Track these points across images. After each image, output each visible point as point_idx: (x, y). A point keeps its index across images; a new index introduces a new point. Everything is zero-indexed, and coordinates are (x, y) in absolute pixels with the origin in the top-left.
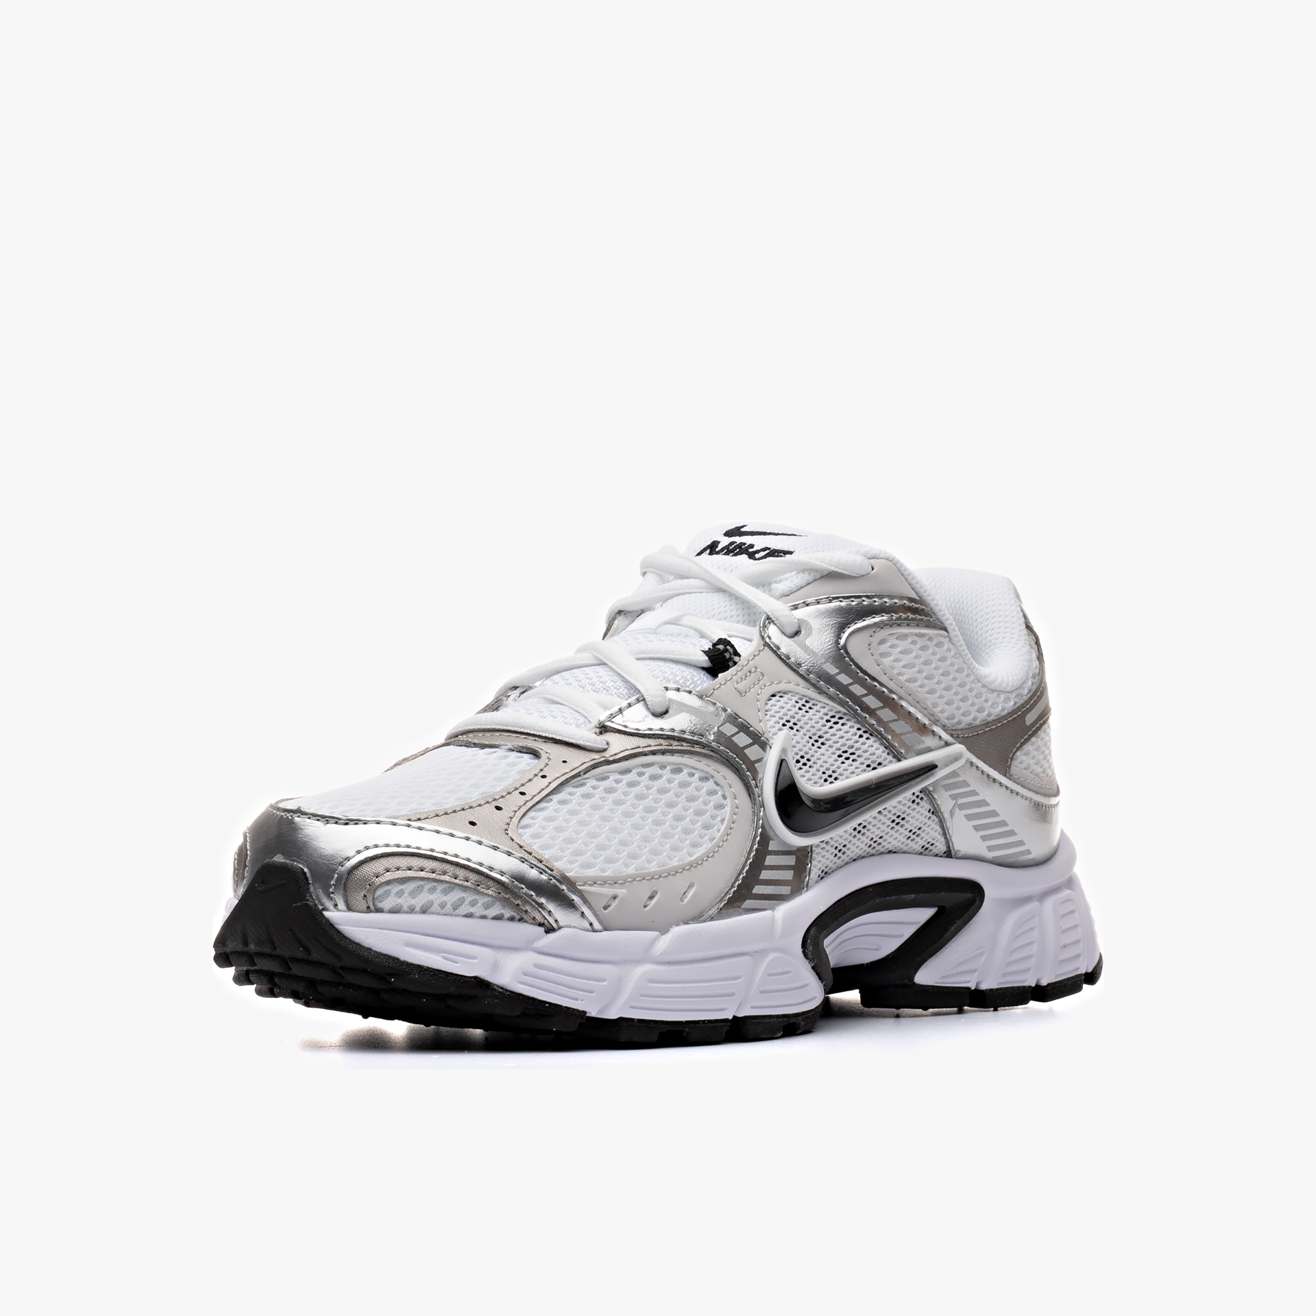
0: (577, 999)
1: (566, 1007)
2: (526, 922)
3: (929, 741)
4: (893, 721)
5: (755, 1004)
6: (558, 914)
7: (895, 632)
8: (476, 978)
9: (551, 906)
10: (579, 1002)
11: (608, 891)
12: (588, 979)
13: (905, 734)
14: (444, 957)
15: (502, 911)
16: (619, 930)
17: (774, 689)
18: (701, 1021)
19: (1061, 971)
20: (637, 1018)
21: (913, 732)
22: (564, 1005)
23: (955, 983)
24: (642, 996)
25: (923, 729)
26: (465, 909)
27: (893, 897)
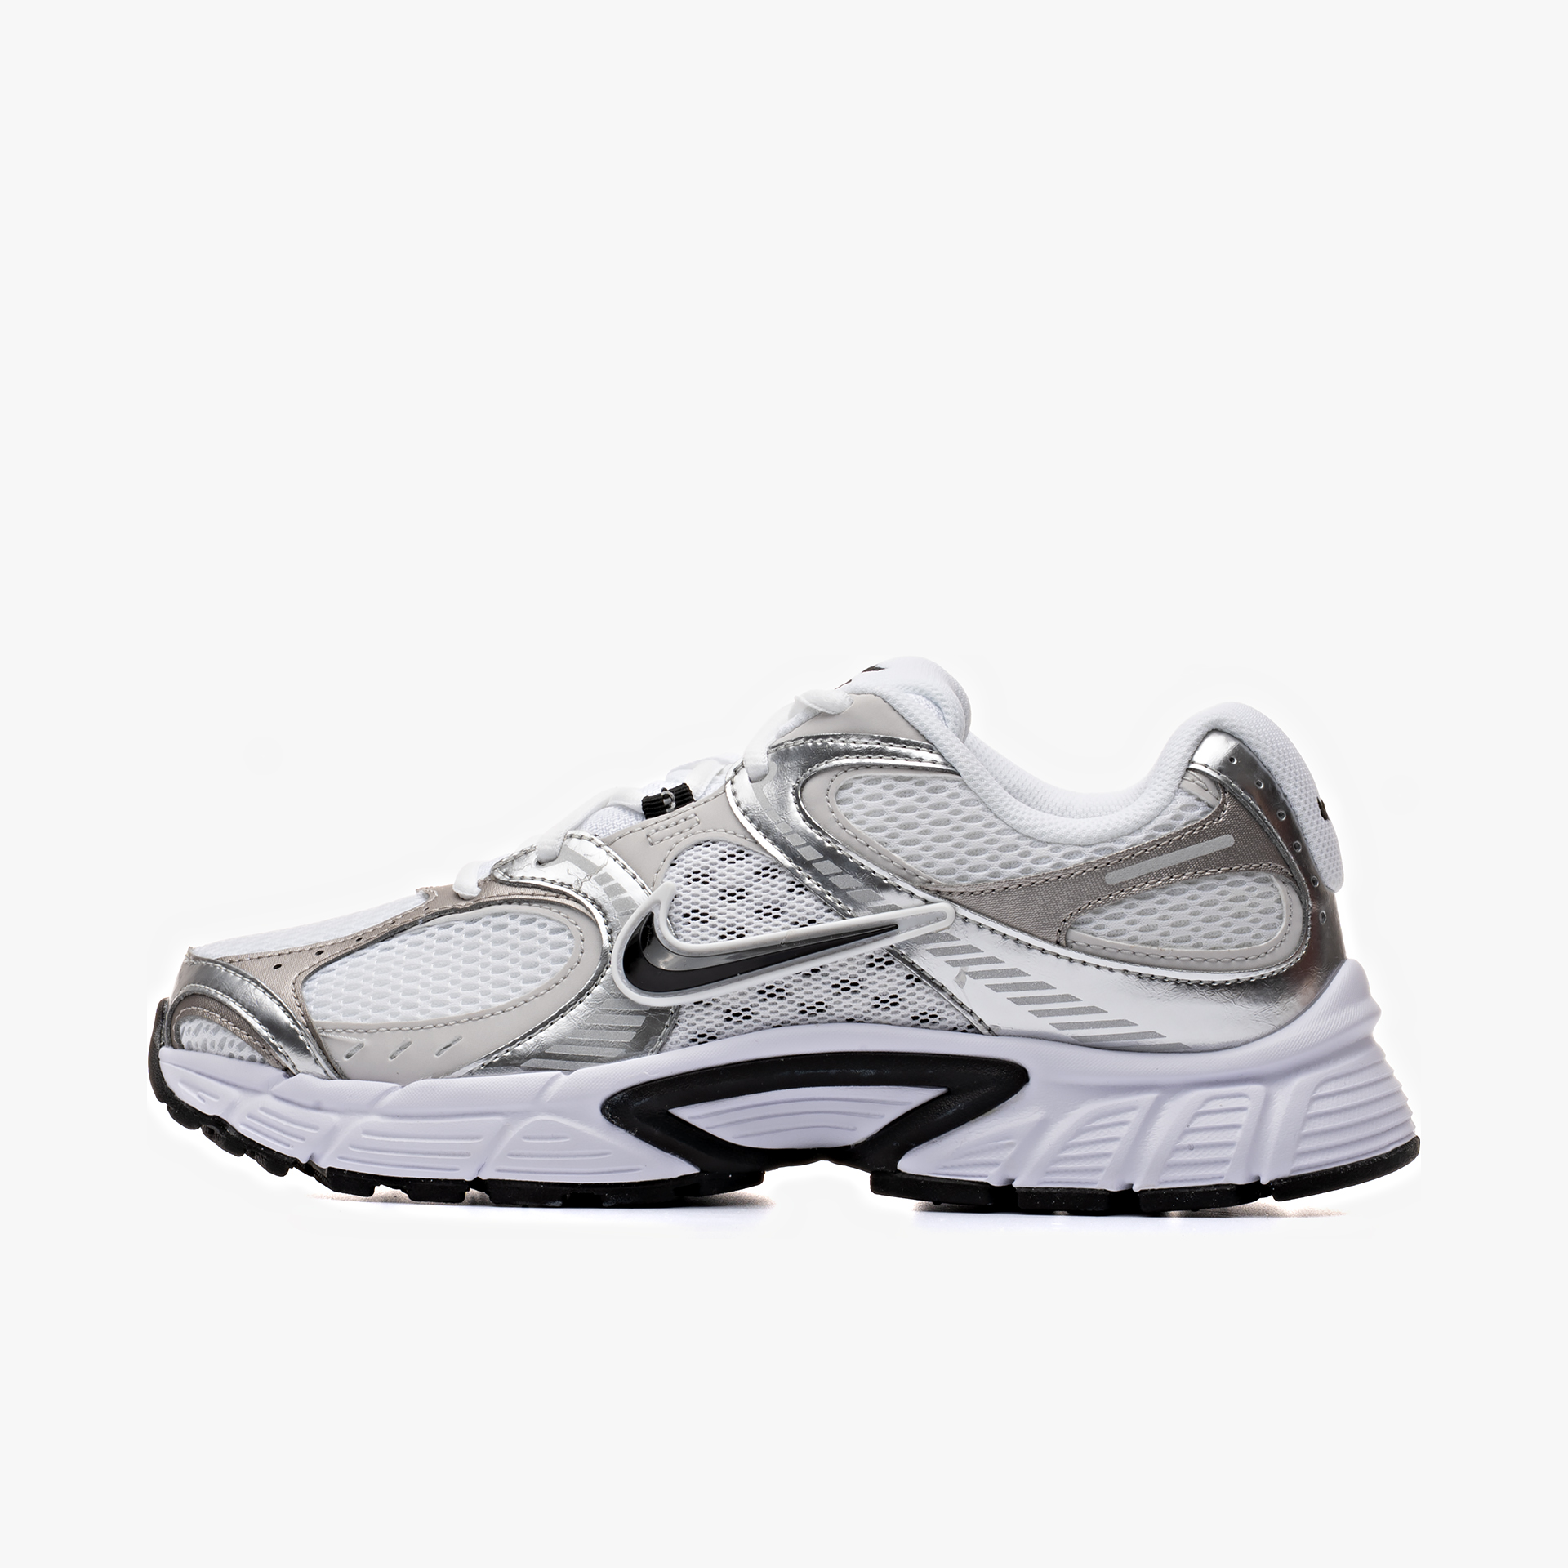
0: (288, 1145)
1: (278, 1153)
2: (270, 1065)
3: (889, 898)
4: (836, 874)
5: (502, 1167)
6: (295, 1059)
7: (863, 775)
8: (215, 1117)
9: (287, 1050)
10: (290, 1148)
11: (354, 1039)
12: (305, 1126)
13: (853, 890)
14: (199, 1096)
15: (252, 1053)
16: (361, 1080)
17: (701, 837)
18: (424, 1179)
19: (1165, 1177)
20: (347, 1169)
21: (865, 888)
22: (277, 1150)
23: (966, 1176)
24: (353, 1147)
25: (881, 885)
26: (227, 1050)
27: (833, 1071)
